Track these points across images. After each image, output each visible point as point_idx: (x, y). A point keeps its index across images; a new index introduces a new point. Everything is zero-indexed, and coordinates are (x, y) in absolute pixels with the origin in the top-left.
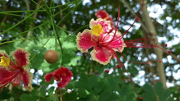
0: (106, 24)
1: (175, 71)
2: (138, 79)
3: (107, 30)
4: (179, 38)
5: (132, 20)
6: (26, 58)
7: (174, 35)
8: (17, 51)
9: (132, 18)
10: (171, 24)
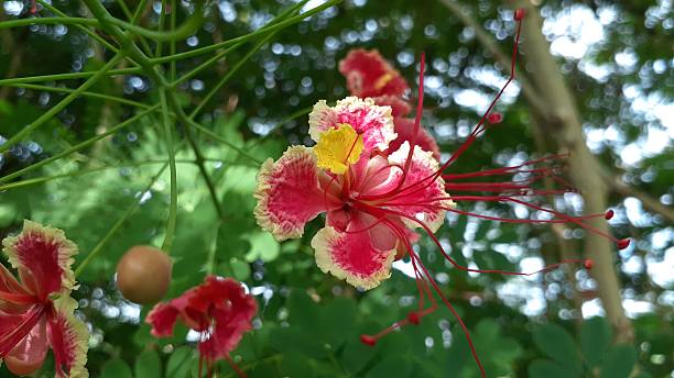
0: (373, 118)
1: (654, 256)
2: (520, 288)
3: (378, 145)
4: (665, 129)
5: (488, 69)
6: (60, 264)
7: (647, 118)
8: (26, 238)
9: (488, 62)
10: (634, 78)
